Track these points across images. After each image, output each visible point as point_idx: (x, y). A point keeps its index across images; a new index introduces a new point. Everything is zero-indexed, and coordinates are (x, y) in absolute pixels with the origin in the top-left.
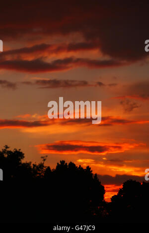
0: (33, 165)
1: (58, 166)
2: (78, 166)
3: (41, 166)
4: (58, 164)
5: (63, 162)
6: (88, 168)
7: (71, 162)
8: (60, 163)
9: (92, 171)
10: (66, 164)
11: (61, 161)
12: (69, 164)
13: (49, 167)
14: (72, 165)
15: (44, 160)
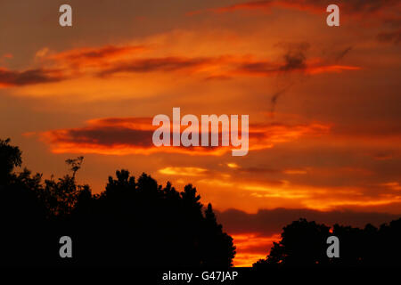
0: (47, 182)
1: (112, 185)
2: (164, 186)
3: (68, 184)
4: (110, 178)
5: (123, 175)
6: (190, 190)
7: (144, 175)
8: (115, 178)
9: (199, 197)
10: (133, 179)
11: (118, 173)
12: (140, 180)
13: (87, 187)
14: (147, 181)
15: (76, 169)
